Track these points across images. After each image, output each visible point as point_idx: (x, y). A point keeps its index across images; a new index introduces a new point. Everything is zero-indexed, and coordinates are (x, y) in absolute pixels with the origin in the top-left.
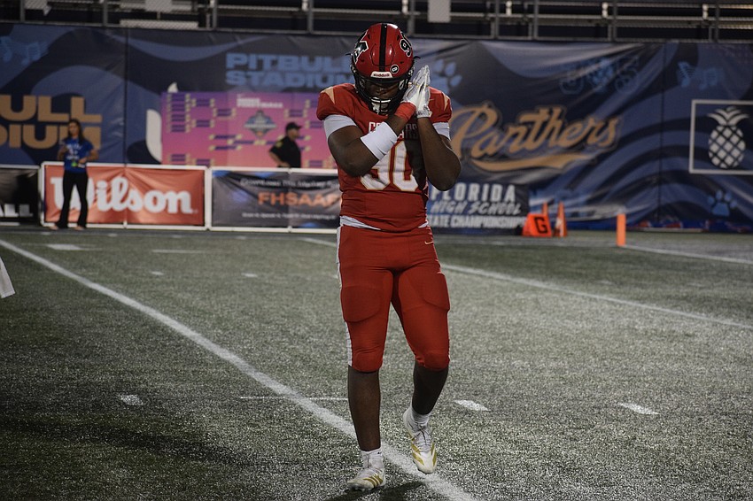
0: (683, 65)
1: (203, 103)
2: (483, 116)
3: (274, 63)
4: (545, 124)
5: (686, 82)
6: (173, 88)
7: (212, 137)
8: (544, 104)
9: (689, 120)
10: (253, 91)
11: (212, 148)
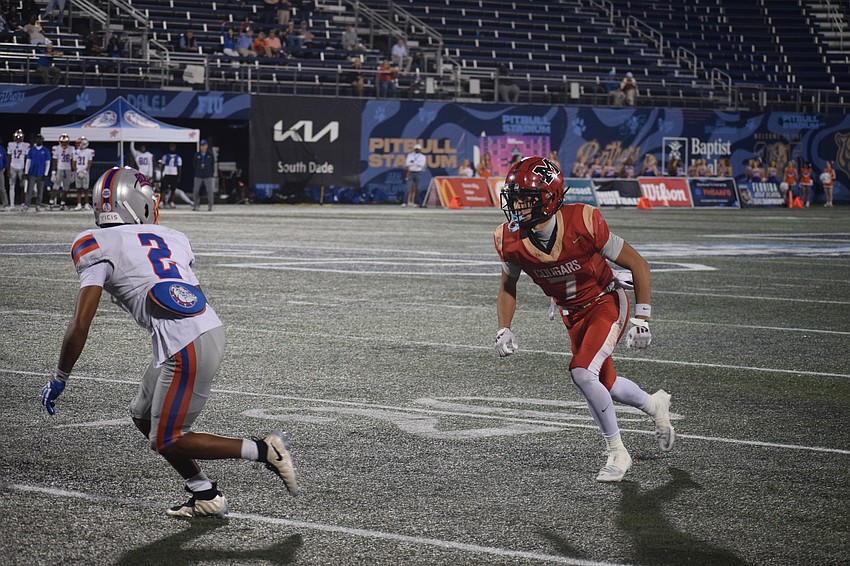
0: (660, 120)
1: (495, 142)
2: (594, 146)
3: (520, 120)
4: (615, 150)
5: (661, 128)
6: (483, 134)
7: (499, 160)
8: (614, 140)
9: (661, 148)
10: (513, 135)
11: (499, 166)
